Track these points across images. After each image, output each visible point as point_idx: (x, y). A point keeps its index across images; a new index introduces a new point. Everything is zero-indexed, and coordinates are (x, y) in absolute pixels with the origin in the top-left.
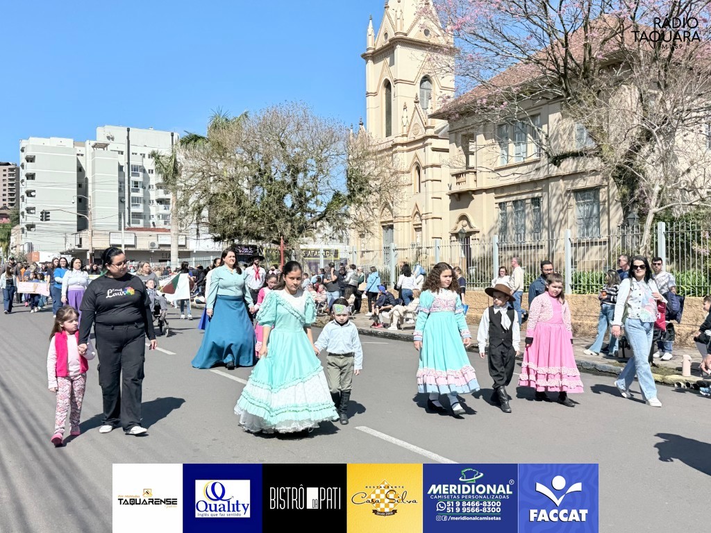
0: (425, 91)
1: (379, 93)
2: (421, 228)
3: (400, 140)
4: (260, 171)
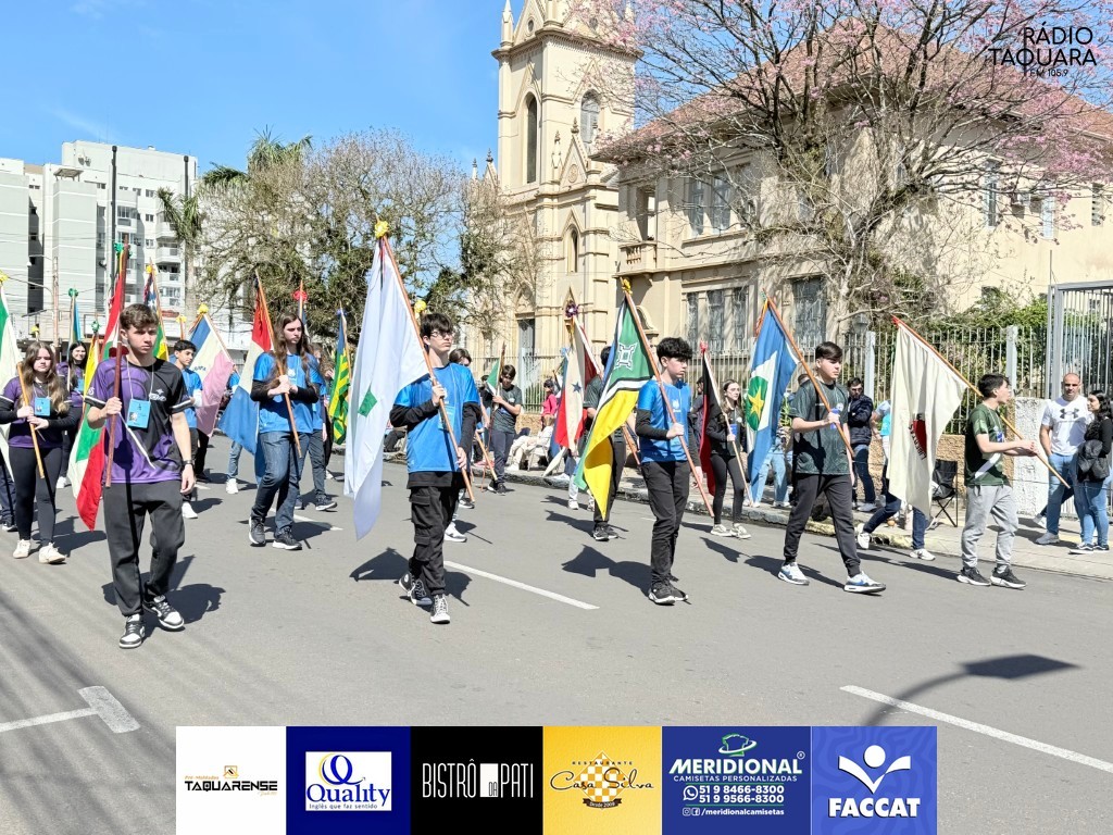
0: (589, 115)
1: (518, 114)
3: (548, 189)
4: (329, 231)
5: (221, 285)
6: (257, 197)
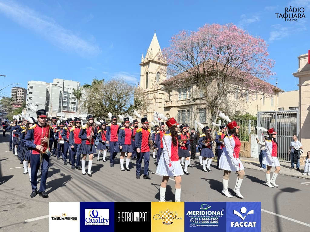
0: (158, 76)
1: (144, 76)
3: (150, 90)
4: (109, 97)
5: (86, 107)
6: (94, 90)
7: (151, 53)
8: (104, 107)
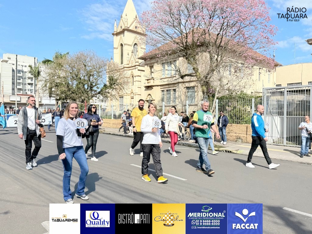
0: (135, 49)
1: (118, 48)
2: (133, 98)
3: (126, 66)
4: (76, 75)
6: (57, 66)
7: (126, 20)
8: (70, 87)
